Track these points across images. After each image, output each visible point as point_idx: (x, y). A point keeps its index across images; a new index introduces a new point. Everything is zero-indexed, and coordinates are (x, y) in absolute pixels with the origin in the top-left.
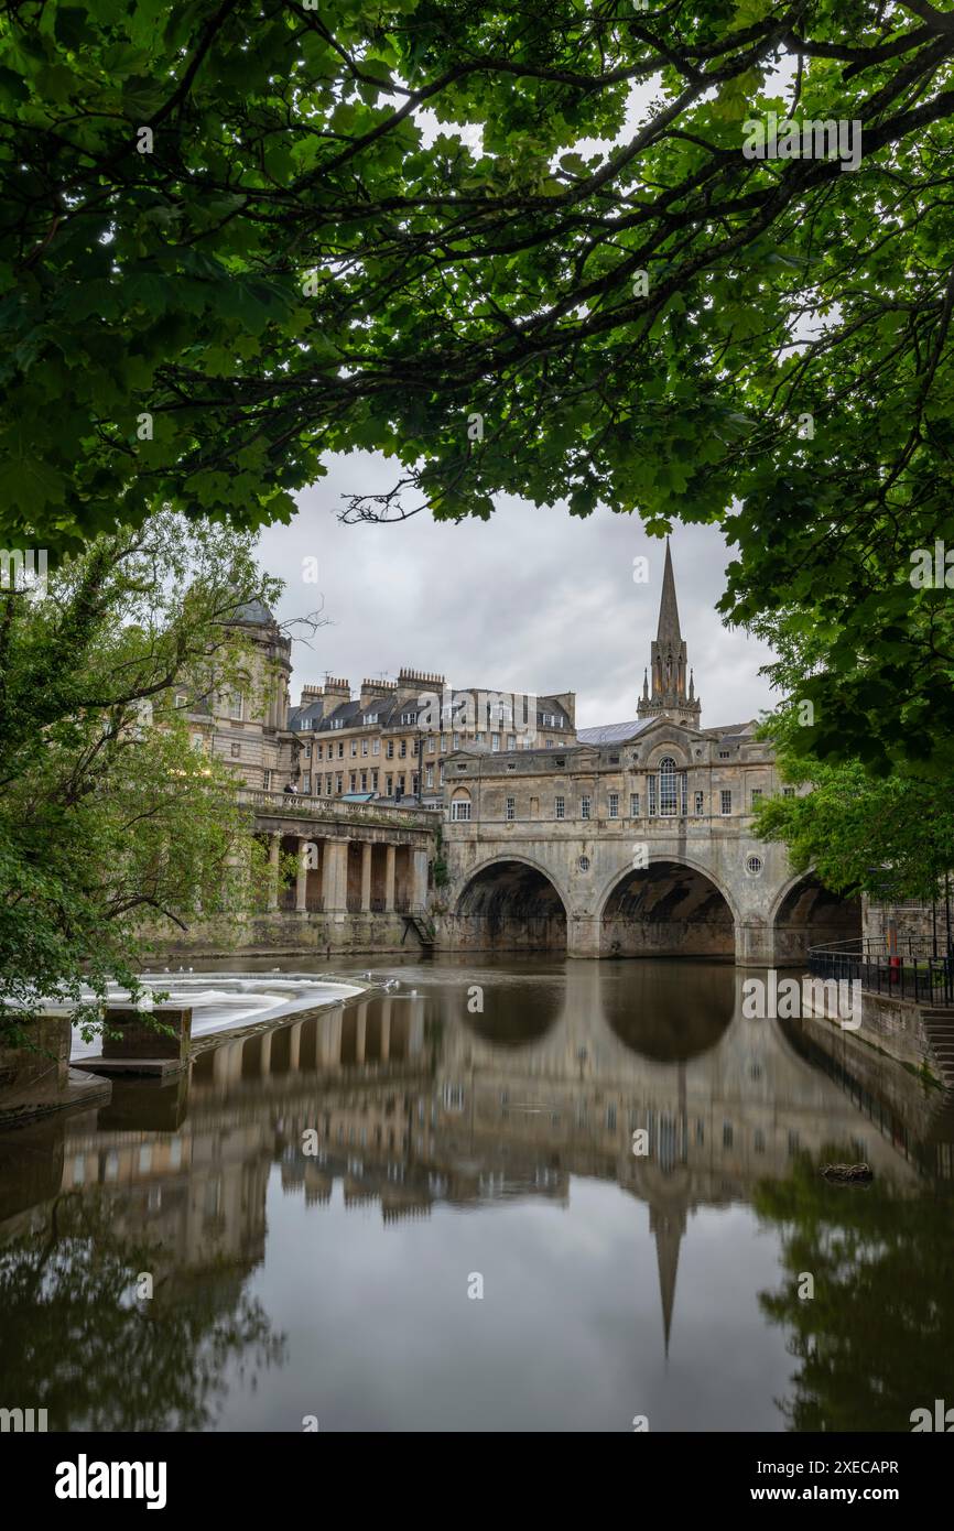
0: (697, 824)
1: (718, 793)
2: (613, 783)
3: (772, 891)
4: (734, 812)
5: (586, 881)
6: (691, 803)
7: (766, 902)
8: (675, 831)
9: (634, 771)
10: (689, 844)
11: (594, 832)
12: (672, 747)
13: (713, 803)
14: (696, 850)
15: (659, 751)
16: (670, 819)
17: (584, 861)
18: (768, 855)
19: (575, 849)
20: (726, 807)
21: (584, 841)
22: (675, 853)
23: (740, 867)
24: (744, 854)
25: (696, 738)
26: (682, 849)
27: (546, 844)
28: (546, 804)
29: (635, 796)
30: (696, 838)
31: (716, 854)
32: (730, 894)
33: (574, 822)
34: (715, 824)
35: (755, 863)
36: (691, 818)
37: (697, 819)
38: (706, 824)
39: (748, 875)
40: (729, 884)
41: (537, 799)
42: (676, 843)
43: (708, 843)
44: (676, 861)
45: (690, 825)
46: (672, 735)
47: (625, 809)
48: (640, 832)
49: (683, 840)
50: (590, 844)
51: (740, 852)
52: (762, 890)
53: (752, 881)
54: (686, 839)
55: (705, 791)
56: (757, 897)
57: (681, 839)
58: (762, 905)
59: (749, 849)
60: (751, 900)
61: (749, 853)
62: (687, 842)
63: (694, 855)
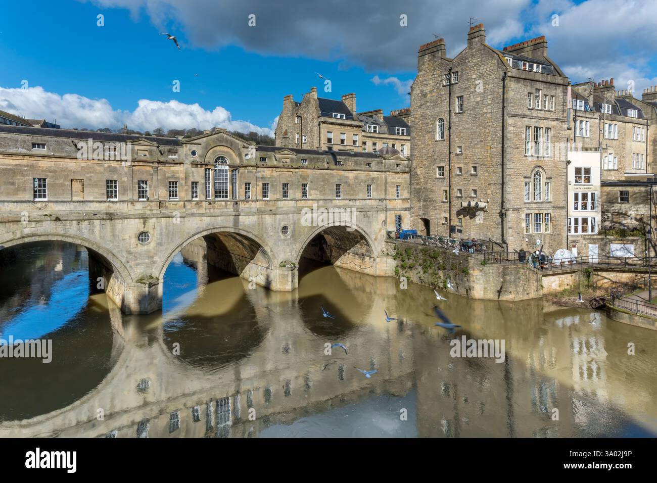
0: (247, 205)
1: (261, 184)
2: (173, 172)
3: (298, 245)
4: (271, 197)
5: (148, 251)
6: (241, 191)
7: (294, 253)
8: (230, 209)
9: (195, 164)
10: (242, 219)
11: (156, 211)
12: (225, 149)
13: (256, 190)
14: (247, 223)
15: (215, 152)
16: (226, 201)
17: (142, 236)
18: (294, 224)
19: (135, 226)
20: (265, 194)
21: (145, 219)
22: (231, 225)
23: (278, 232)
24: (280, 224)
25: (246, 145)
26: (236, 222)
27: (97, 223)
28: (95, 185)
29: (195, 184)
30: (248, 214)
31: (262, 225)
32: (271, 251)
33: (132, 203)
34: (259, 205)
35: (285, 230)
36: (243, 201)
37: (247, 202)
38: (254, 205)
39: (282, 237)
41: (81, 180)
42: (232, 218)
43: (255, 218)
44: (232, 230)
45: (242, 206)
46: (227, 141)
47: (183, 193)
48: (202, 211)
49: (237, 217)
50: (152, 222)
51: (277, 223)
52: (291, 246)
53: (285, 240)
54: (239, 215)
55: (253, 182)
56: (288, 250)
57: (235, 215)
58: (291, 254)
59: (283, 221)
60: (285, 252)
61: (283, 224)
62: (240, 217)
63: (245, 226)
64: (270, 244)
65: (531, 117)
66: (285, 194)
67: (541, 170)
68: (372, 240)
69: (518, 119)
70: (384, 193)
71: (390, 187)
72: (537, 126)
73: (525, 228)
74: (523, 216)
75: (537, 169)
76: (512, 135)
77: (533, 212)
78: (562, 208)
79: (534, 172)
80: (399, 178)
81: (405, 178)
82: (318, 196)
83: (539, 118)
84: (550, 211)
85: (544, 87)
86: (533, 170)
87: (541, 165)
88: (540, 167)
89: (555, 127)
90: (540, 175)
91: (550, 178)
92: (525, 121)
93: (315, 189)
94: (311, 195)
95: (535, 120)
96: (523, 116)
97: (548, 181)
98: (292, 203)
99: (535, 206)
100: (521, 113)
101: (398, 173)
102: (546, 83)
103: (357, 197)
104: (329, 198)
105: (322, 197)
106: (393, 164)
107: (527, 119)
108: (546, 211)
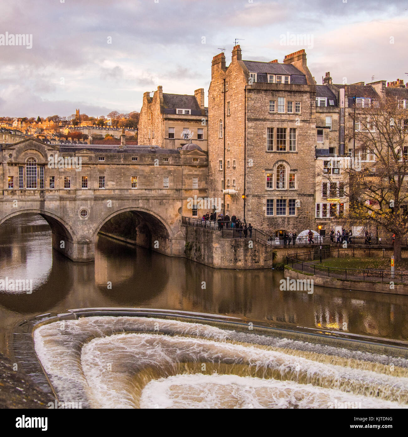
0: (51, 193)
1: (63, 177)
3: (95, 225)
4: (72, 187)
6: (47, 182)
7: (91, 231)
8: (38, 196)
9: (11, 164)
10: (47, 203)
12: (35, 152)
13: (59, 182)
14: (51, 206)
15: (26, 154)
16: (34, 191)
18: (92, 208)
20: (67, 185)
22: (38, 208)
23: (77, 215)
24: (79, 208)
25: (50, 148)
26: (42, 206)
29: (10, 178)
30: (52, 200)
31: (64, 209)
32: (71, 228)
34: (61, 193)
35: (84, 213)
36: (48, 190)
37: (51, 191)
38: (57, 193)
39: (81, 219)
40: (70, 224)
42: (39, 203)
43: (58, 203)
44: (38, 211)
45: (47, 194)
46: (35, 146)
47: (5, 185)
48: (15, 197)
49: (43, 202)
51: (76, 207)
52: (89, 225)
53: (83, 221)
54: (44, 201)
55: (56, 176)
56: (86, 229)
57: (41, 201)
58: (89, 232)
59: (81, 206)
60: (83, 230)
61: (81, 208)
62: (45, 202)
63: (49, 209)
64: (70, 223)
65: (274, 120)
66: (85, 184)
67: (284, 163)
68: (167, 224)
69: (258, 122)
70: (181, 184)
71: (187, 178)
72: (280, 126)
73: (266, 212)
74: (264, 201)
75: (280, 163)
76: (252, 136)
77: (275, 198)
78: (310, 195)
79: (277, 165)
80: (195, 171)
81: (202, 171)
82: (115, 186)
83: (283, 121)
84: (296, 198)
85: (288, 95)
86: (275, 164)
87: (285, 159)
88: (283, 161)
89: (301, 128)
90: (284, 168)
91: (294, 170)
92: (266, 124)
93: (112, 181)
94: (108, 185)
95: (278, 123)
96: (265, 120)
97: (293, 172)
98: (91, 192)
99: (277, 193)
100: (261, 117)
101: (195, 166)
102: (290, 92)
103: (153, 187)
104: (125, 187)
105: (118, 187)
106: (190, 158)
107: (268, 122)
108: (289, 198)
